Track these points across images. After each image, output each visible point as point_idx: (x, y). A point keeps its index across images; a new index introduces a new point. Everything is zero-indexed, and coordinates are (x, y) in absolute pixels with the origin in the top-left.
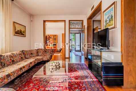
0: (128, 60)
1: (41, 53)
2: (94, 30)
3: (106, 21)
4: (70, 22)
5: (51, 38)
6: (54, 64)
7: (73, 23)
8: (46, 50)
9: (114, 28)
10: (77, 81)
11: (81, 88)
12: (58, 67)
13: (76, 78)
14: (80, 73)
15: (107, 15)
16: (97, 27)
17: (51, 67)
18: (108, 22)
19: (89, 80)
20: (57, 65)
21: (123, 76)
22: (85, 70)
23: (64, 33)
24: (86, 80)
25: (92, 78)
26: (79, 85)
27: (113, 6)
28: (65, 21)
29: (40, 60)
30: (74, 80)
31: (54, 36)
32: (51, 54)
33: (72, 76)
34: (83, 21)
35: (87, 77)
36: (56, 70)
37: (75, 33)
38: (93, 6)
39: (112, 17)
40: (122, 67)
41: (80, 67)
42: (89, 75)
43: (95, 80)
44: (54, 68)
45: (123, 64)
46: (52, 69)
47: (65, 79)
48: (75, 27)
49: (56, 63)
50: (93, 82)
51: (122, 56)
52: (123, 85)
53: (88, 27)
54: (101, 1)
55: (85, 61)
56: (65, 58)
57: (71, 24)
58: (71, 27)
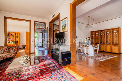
0: (73, 50)
1: (3, 50)
2: (54, 31)
3: (62, 27)
4: (35, 22)
5: (11, 35)
6: (25, 58)
7: (38, 24)
8: (9, 48)
9: (67, 32)
10: (45, 67)
11: (49, 71)
12: (29, 60)
13: (44, 66)
14: (46, 62)
15: (63, 23)
16: (56, 29)
17: (22, 61)
18: (63, 27)
19: (53, 65)
20: (28, 58)
21: (71, 58)
22: (49, 60)
23: (29, 31)
24: (51, 66)
25: (55, 64)
26: (47, 70)
27: (66, 19)
28: (30, 21)
29: (3, 58)
30: (43, 68)
31: (15, 33)
32: (15, 51)
33: (40, 65)
34: (46, 23)
35: (51, 64)
36: (28, 62)
37: (38, 32)
38: (54, 15)
39: (66, 25)
40: (71, 53)
41: (45, 58)
42: (52, 62)
43: (57, 64)
44: (26, 61)
45: (71, 52)
46: (24, 62)
47: (35, 68)
48: (39, 27)
49: (27, 57)
50: (56, 65)
51: (70, 47)
52: (71, 63)
53: (50, 29)
54: (60, 13)
55: (48, 54)
56: (30, 53)
57: (36, 24)
58: (36, 27)
